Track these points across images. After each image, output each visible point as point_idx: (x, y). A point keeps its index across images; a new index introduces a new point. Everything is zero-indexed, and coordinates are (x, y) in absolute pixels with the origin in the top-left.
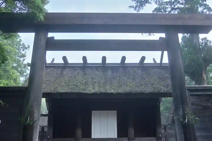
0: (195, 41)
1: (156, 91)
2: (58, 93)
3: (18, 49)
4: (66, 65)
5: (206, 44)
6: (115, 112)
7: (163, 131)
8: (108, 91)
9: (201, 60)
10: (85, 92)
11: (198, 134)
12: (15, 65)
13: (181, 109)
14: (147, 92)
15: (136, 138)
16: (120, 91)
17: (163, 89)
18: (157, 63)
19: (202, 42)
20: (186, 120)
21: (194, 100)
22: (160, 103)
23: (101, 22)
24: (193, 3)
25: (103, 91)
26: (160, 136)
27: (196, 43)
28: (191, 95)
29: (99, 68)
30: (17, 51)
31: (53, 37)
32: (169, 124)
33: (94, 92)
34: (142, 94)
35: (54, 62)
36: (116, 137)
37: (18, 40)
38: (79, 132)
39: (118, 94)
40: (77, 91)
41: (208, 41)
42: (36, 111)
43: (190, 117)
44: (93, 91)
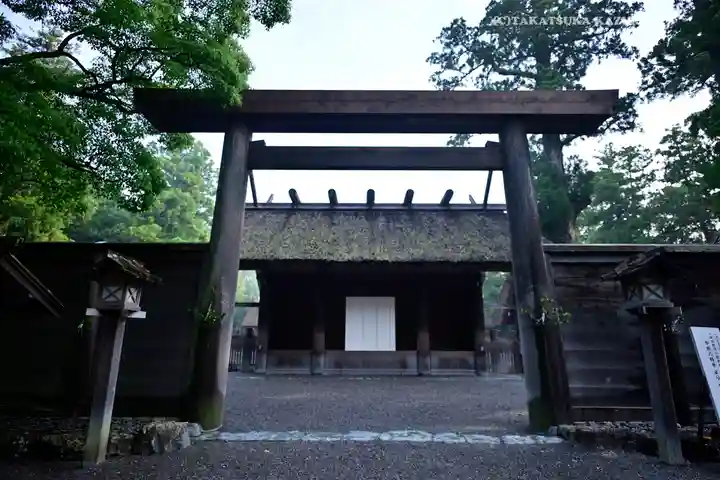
0: (555, 162)
1: (475, 257)
2: (277, 261)
3: (207, 179)
4: (294, 206)
5: (577, 167)
6: (392, 300)
7: (488, 339)
8: (379, 258)
9: (567, 199)
10: (332, 258)
11: (567, 347)
12: (203, 210)
13: (532, 293)
14: (456, 261)
15: (433, 352)
16: (403, 256)
17: (491, 255)
18: (477, 202)
19: (568, 163)
20: (543, 318)
21: (560, 275)
22: (481, 284)
23: (363, 109)
24: (553, 84)
25: (367, 256)
26: (482, 349)
27: (556, 166)
28: (554, 264)
29: (360, 213)
30: (206, 183)
31: (262, 142)
32: (497, 327)
33: (350, 258)
34: (446, 263)
35: (273, 202)
36: (394, 349)
37: (208, 162)
38: (320, 339)
39: (398, 264)
40: (315, 257)
41: (581, 161)
42: (225, 294)
43: (552, 312)
44: (347, 257)
